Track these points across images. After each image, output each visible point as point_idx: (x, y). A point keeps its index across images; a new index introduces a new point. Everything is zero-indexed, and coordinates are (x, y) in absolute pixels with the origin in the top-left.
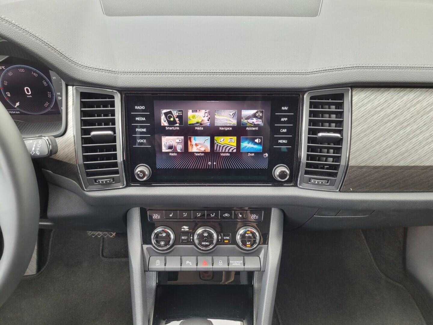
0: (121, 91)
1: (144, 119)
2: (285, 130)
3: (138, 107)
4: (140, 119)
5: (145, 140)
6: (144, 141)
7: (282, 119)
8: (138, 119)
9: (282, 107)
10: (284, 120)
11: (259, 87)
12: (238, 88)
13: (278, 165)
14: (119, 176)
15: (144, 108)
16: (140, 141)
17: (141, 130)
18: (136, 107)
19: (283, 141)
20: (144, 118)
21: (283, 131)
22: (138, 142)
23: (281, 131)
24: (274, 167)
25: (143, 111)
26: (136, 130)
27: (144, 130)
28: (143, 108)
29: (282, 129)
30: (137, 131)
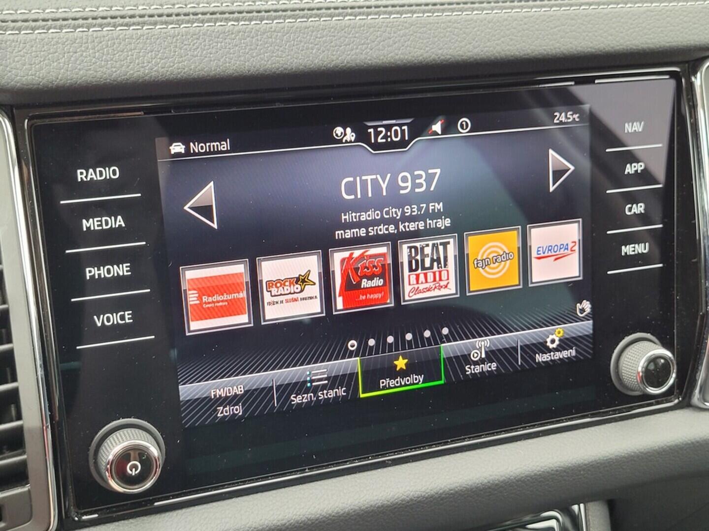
0: (12, 107)
1: (120, 222)
2: (639, 208)
3: (91, 171)
4: (101, 225)
5: (127, 314)
6: (123, 318)
7: (628, 166)
8: (90, 224)
9: (626, 125)
10: (634, 169)
11: (565, 51)
12: (496, 58)
13: (627, 339)
14: (29, 491)
15: (114, 171)
16: (108, 320)
17: (109, 271)
18: (81, 175)
19: (637, 246)
20: (119, 218)
21: (633, 211)
22: (99, 324)
23: (628, 213)
24: (615, 348)
25: (109, 186)
26: (88, 275)
27: (122, 270)
28: (111, 173)
29: (629, 206)
30: (93, 277)
